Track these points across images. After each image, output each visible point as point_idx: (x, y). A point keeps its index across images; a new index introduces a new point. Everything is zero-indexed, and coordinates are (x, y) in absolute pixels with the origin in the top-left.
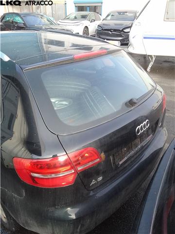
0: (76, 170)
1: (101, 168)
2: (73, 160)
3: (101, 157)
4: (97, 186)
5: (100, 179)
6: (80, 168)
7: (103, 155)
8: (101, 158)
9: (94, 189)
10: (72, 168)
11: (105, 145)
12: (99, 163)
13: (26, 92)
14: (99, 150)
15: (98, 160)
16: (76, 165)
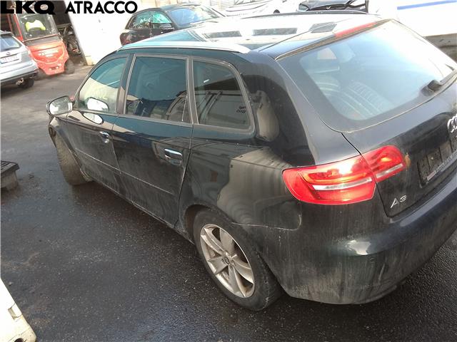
0: (374, 178)
1: (405, 179)
2: (370, 163)
3: (405, 161)
4: (398, 211)
5: (404, 198)
6: (378, 176)
7: (407, 158)
8: (404, 163)
9: (395, 215)
10: (369, 174)
11: (409, 143)
12: (402, 171)
13: (282, 89)
14: (402, 150)
15: (401, 165)
16: (374, 170)
